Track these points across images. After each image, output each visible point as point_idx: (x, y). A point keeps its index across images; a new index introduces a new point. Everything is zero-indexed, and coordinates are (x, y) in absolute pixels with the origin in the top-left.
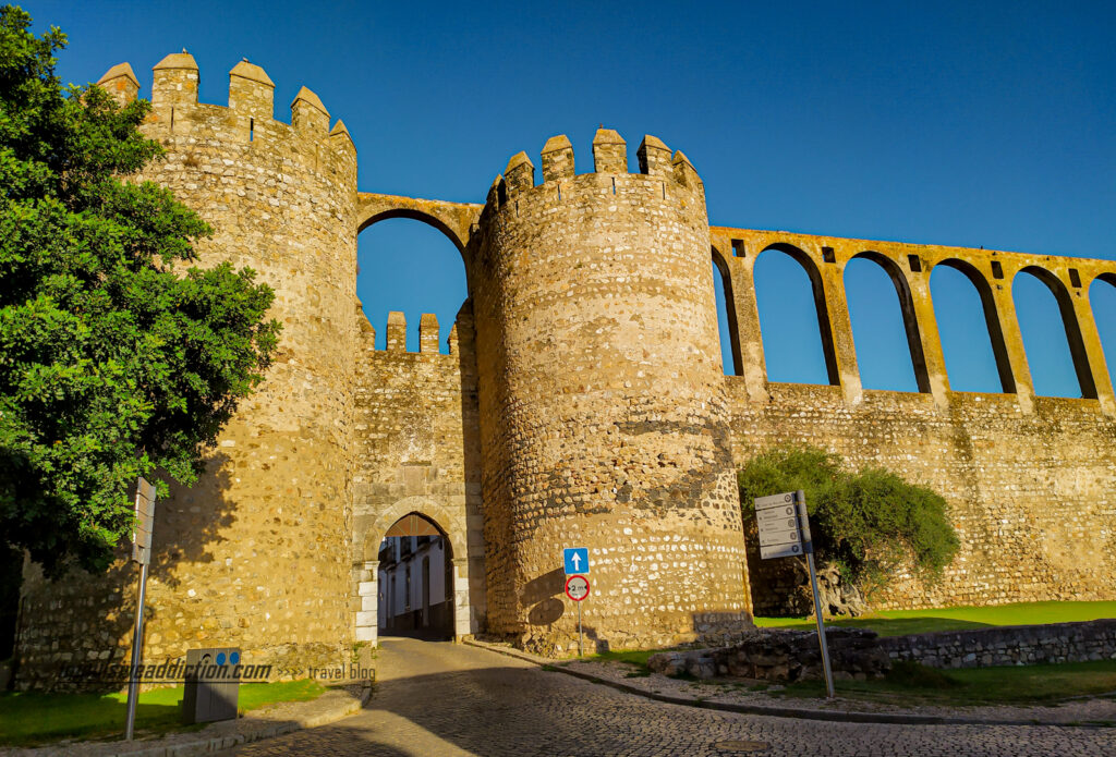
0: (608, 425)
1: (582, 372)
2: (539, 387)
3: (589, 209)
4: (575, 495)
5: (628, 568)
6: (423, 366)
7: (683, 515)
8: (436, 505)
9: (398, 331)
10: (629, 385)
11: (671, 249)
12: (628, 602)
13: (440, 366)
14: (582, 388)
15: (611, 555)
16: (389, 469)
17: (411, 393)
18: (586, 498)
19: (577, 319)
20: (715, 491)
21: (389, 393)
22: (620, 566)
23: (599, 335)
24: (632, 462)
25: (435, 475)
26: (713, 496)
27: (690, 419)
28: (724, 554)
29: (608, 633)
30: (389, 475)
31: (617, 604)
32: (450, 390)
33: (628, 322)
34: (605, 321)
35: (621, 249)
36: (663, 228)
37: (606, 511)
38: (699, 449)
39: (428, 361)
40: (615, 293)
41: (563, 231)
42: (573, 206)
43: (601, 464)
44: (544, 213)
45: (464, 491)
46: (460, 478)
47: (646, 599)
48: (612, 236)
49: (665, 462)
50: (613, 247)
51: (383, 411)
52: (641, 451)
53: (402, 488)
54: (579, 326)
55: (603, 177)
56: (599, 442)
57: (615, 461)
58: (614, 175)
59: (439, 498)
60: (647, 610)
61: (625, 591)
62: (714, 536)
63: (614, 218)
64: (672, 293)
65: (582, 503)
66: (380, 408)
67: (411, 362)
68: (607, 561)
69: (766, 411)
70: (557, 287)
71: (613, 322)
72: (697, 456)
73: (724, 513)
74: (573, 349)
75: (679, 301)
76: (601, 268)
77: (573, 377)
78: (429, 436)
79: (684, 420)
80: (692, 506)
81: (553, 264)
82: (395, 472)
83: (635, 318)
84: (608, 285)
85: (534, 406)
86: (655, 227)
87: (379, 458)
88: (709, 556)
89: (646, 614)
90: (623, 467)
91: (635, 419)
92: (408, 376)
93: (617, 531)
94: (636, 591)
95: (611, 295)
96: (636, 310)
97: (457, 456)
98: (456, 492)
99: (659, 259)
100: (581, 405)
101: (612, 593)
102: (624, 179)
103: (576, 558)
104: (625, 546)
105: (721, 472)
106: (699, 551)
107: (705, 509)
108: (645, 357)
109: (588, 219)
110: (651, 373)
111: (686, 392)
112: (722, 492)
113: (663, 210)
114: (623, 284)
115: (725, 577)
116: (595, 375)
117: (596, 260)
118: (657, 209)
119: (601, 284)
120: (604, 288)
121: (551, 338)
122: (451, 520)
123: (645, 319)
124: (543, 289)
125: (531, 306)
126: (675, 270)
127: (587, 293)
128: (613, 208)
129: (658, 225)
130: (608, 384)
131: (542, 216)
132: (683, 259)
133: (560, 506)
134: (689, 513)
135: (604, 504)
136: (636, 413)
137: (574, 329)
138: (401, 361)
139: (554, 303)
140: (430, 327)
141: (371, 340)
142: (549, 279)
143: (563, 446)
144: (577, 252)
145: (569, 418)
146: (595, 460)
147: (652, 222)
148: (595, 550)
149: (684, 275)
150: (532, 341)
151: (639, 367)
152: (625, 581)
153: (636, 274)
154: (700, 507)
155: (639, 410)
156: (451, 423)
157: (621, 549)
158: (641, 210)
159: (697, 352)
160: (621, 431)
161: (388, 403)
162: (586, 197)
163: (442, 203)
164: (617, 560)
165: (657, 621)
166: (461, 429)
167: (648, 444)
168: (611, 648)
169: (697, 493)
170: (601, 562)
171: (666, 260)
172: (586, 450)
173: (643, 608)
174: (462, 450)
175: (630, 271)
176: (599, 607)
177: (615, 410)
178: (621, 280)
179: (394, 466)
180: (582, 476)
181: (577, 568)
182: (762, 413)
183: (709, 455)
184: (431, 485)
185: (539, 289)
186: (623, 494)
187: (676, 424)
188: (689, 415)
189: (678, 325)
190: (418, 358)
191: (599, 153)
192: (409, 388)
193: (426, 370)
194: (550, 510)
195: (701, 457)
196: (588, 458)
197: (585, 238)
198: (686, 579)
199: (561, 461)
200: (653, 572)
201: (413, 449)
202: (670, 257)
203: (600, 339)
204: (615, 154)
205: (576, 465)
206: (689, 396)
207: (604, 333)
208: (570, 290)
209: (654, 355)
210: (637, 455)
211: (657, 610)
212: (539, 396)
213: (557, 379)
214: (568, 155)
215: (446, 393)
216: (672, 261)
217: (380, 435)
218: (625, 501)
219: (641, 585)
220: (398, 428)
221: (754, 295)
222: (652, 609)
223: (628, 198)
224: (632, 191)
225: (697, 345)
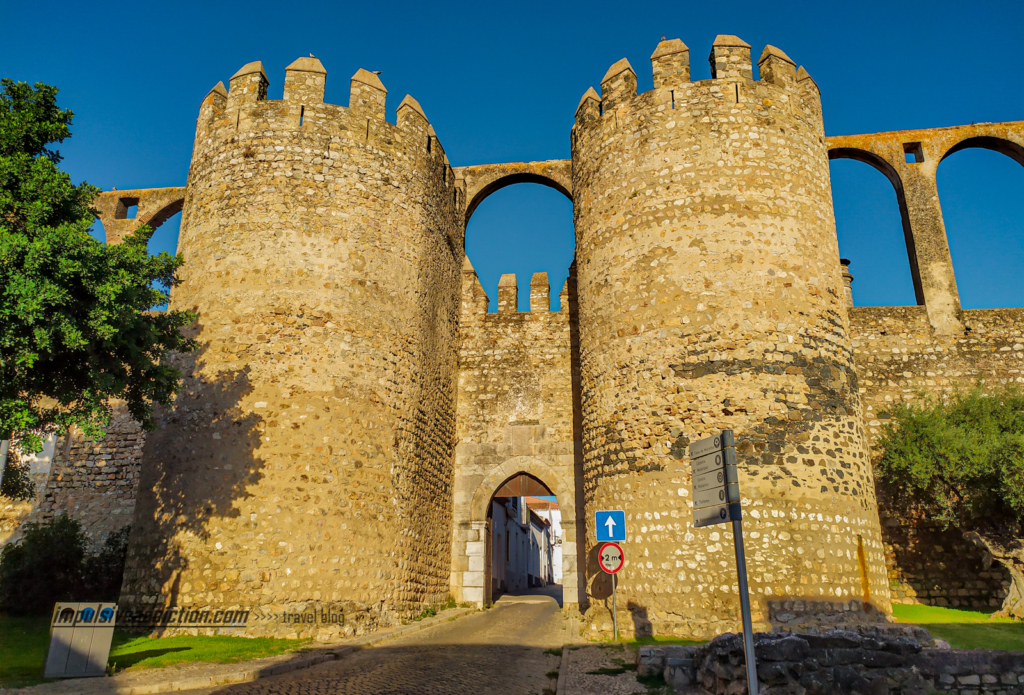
0: (662, 368)
1: (636, 312)
2: (598, 333)
3: (644, 131)
4: (628, 450)
5: (683, 537)
6: (532, 325)
7: (755, 473)
8: (543, 465)
9: (508, 293)
10: (686, 320)
11: (745, 158)
12: (682, 577)
13: (550, 323)
14: (636, 329)
15: (664, 520)
16: (497, 429)
17: (520, 353)
18: (638, 453)
19: (632, 253)
20: (808, 444)
21: (498, 354)
22: (673, 533)
23: (654, 268)
24: (689, 410)
25: (543, 434)
26: (801, 450)
27: (769, 357)
28: (821, 524)
29: (659, 614)
30: (496, 435)
31: (670, 580)
32: (559, 347)
33: (687, 248)
34: (660, 251)
35: (680, 168)
36: (735, 136)
37: (658, 468)
38: (782, 391)
39: (537, 320)
40: (671, 219)
41: (619, 161)
42: (628, 131)
43: (654, 414)
44: (603, 145)
45: (572, 450)
46: (568, 437)
47: (705, 576)
48: (671, 156)
49: (731, 409)
50: (670, 168)
51: (492, 372)
52: (700, 397)
53: (509, 448)
54: (633, 261)
55: (661, 93)
56: (652, 388)
57: (669, 410)
58: (674, 87)
59: (547, 457)
60: (706, 590)
61: (679, 564)
62: (803, 500)
63: (672, 135)
64: (747, 209)
65: (635, 459)
66: (490, 369)
67: (520, 321)
68: (659, 527)
69: (959, 345)
70: (613, 222)
71: (670, 251)
72: (778, 400)
73: (824, 472)
74: (628, 286)
75: (756, 217)
76: (657, 193)
77: (627, 318)
78: (537, 395)
79: (759, 357)
80: (768, 461)
81: (610, 197)
82: (503, 432)
83: (695, 243)
84: (664, 211)
85: (594, 354)
86: (723, 137)
87: (488, 418)
88: (794, 526)
89: (704, 595)
90: (678, 416)
91: (693, 359)
92: (517, 335)
93: (670, 492)
94: (692, 565)
95: (667, 221)
96: (696, 233)
97: (565, 414)
98: (564, 452)
99: (729, 172)
100: (634, 348)
101: (664, 566)
102: (685, 89)
103: (610, 522)
104: (679, 509)
105: (819, 419)
106: (779, 519)
107: (789, 466)
108: (707, 286)
109: (645, 141)
110: (714, 304)
111: (763, 324)
112: (820, 445)
113: (734, 115)
114: (683, 207)
115: (821, 553)
116: (649, 312)
117: (652, 185)
118: (726, 115)
119: (658, 211)
120: (660, 215)
121: (608, 277)
122: (559, 480)
123: (707, 243)
124: (601, 226)
125: (592, 246)
126: (751, 182)
127: (642, 223)
128: (671, 125)
129: (727, 133)
130: (663, 322)
131: (601, 148)
132: (765, 168)
133: (614, 463)
134: (764, 470)
135: (656, 461)
136: (695, 353)
137: (628, 265)
138: (511, 321)
139: (610, 239)
140: (539, 285)
141: (482, 303)
142: (606, 214)
143: (617, 396)
144: (632, 180)
145: (623, 364)
146: (649, 410)
147: (718, 131)
148: (647, 514)
149: (764, 186)
150: (593, 284)
151: (699, 299)
152: (679, 552)
153: (699, 192)
154: (780, 462)
155: (699, 349)
156: (559, 381)
157: (674, 514)
158: (706, 119)
159: (783, 275)
160: (677, 374)
161: (497, 363)
162: (643, 118)
163: (553, 162)
164: (670, 527)
165: (718, 604)
166: (570, 386)
167: (710, 389)
168: (655, 633)
169: (776, 447)
170: (652, 528)
171: (738, 172)
172: (638, 399)
173: (700, 587)
174: (571, 408)
175: (691, 191)
176: (652, 582)
177: (670, 351)
178: (679, 203)
179: (502, 425)
180: (635, 428)
181: (611, 535)
182: (954, 348)
183: (800, 400)
184: (539, 444)
185: (599, 227)
186: (678, 448)
187: (747, 363)
188: (767, 351)
189: (754, 246)
190: (527, 317)
191: (656, 67)
192: (518, 348)
193: (535, 328)
194: (607, 468)
195: (785, 402)
196: (641, 407)
197: (640, 163)
198: (758, 553)
199: (616, 413)
200: (713, 543)
201: (521, 408)
202: (743, 168)
203: (655, 272)
204: (676, 64)
205: (629, 417)
206: (767, 328)
207: (660, 265)
208: (625, 222)
209: (719, 284)
210: (695, 402)
211: (717, 590)
212: (598, 343)
213: (612, 321)
214: (626, 78)
215: (555, 350)
216: (746, 172)
217: (489, 396)
218: (679, 455)
219: (698, 557)
220: (506, 388)
221: (938, 206)
222: (712, 589)
223: (689, 110)
224: (695, 101)
225: (784, 267)
